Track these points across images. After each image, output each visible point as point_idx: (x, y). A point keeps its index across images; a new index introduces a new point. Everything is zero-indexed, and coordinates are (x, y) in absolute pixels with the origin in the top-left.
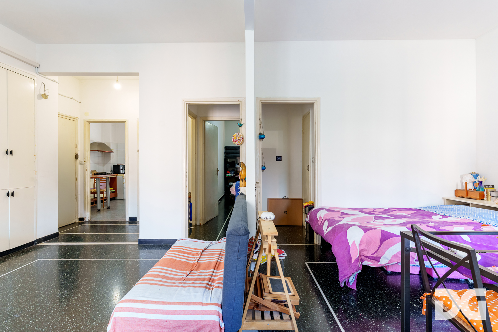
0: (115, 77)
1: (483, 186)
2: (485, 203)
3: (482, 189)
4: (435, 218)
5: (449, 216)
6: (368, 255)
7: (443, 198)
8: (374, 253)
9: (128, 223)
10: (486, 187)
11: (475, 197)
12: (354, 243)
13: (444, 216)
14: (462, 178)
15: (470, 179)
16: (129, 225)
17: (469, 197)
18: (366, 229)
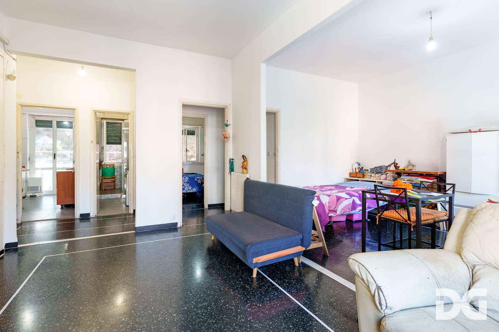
0: (81, 65)
1: (364, 170)
2: (365, 179)
3: (363, 171)
4: (348, 189)
5: (354, 187)
6: (332, 210)
7: (344, 178)
8: (335, 208)
9: (78, 220)
10: (365, 170)
11: (360, 176)
12: (326, 203)
13: (352, 188)
14: (352, 165)
15: (356, 166)
16: (80, 222)
17: (357, 176)
18: (329, 196)
